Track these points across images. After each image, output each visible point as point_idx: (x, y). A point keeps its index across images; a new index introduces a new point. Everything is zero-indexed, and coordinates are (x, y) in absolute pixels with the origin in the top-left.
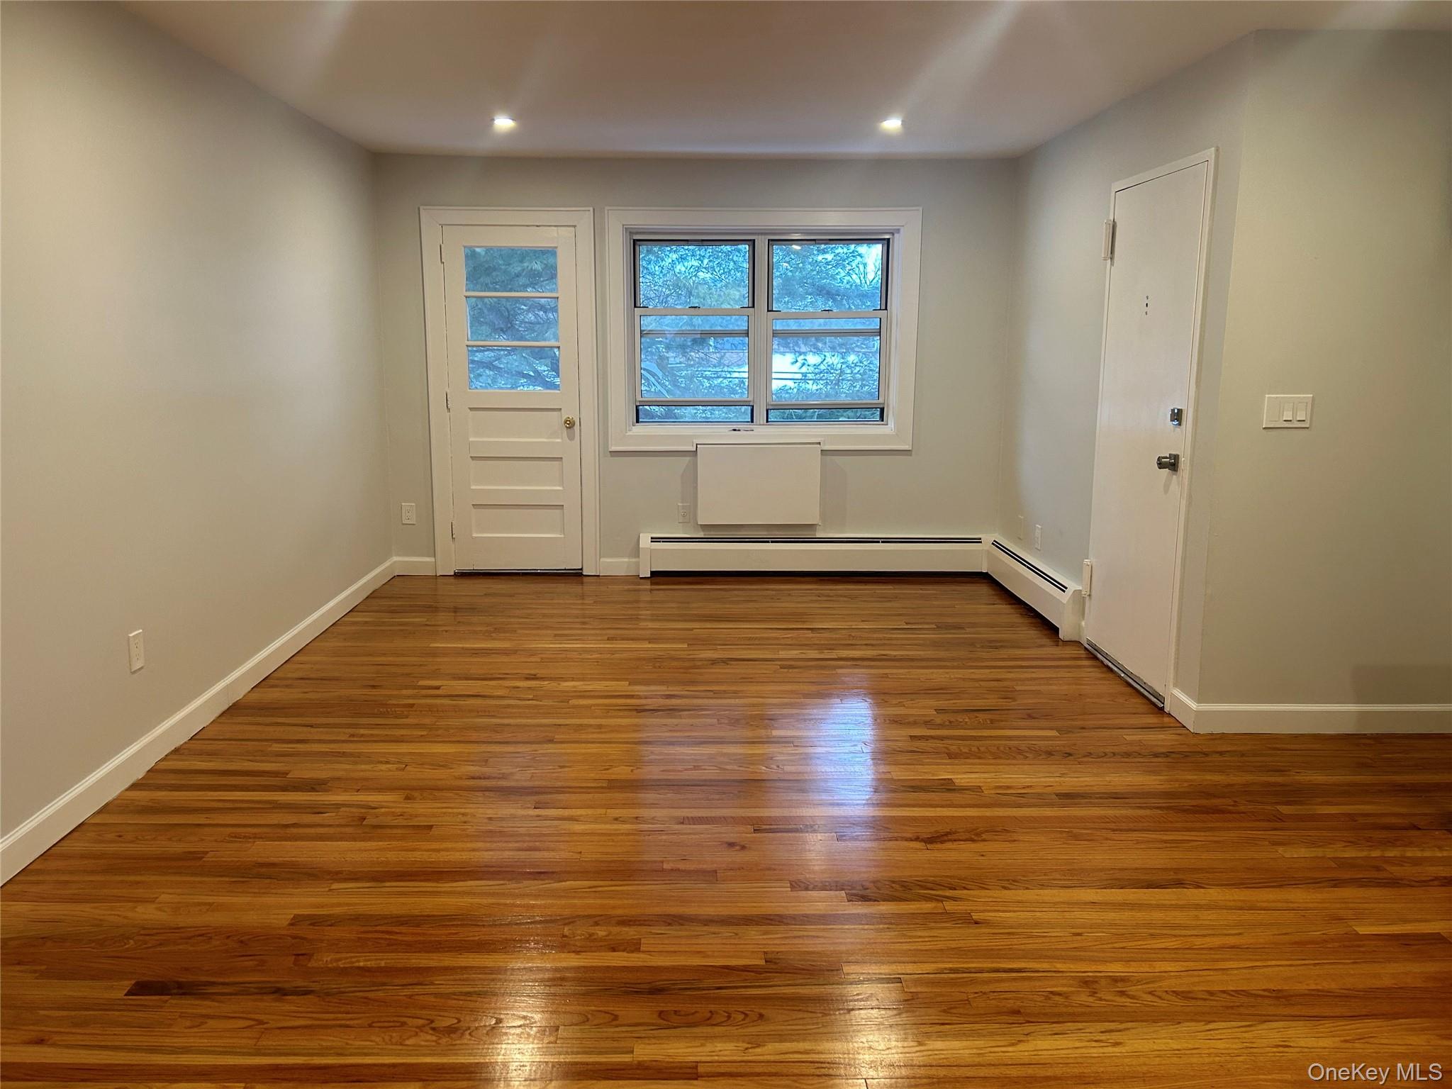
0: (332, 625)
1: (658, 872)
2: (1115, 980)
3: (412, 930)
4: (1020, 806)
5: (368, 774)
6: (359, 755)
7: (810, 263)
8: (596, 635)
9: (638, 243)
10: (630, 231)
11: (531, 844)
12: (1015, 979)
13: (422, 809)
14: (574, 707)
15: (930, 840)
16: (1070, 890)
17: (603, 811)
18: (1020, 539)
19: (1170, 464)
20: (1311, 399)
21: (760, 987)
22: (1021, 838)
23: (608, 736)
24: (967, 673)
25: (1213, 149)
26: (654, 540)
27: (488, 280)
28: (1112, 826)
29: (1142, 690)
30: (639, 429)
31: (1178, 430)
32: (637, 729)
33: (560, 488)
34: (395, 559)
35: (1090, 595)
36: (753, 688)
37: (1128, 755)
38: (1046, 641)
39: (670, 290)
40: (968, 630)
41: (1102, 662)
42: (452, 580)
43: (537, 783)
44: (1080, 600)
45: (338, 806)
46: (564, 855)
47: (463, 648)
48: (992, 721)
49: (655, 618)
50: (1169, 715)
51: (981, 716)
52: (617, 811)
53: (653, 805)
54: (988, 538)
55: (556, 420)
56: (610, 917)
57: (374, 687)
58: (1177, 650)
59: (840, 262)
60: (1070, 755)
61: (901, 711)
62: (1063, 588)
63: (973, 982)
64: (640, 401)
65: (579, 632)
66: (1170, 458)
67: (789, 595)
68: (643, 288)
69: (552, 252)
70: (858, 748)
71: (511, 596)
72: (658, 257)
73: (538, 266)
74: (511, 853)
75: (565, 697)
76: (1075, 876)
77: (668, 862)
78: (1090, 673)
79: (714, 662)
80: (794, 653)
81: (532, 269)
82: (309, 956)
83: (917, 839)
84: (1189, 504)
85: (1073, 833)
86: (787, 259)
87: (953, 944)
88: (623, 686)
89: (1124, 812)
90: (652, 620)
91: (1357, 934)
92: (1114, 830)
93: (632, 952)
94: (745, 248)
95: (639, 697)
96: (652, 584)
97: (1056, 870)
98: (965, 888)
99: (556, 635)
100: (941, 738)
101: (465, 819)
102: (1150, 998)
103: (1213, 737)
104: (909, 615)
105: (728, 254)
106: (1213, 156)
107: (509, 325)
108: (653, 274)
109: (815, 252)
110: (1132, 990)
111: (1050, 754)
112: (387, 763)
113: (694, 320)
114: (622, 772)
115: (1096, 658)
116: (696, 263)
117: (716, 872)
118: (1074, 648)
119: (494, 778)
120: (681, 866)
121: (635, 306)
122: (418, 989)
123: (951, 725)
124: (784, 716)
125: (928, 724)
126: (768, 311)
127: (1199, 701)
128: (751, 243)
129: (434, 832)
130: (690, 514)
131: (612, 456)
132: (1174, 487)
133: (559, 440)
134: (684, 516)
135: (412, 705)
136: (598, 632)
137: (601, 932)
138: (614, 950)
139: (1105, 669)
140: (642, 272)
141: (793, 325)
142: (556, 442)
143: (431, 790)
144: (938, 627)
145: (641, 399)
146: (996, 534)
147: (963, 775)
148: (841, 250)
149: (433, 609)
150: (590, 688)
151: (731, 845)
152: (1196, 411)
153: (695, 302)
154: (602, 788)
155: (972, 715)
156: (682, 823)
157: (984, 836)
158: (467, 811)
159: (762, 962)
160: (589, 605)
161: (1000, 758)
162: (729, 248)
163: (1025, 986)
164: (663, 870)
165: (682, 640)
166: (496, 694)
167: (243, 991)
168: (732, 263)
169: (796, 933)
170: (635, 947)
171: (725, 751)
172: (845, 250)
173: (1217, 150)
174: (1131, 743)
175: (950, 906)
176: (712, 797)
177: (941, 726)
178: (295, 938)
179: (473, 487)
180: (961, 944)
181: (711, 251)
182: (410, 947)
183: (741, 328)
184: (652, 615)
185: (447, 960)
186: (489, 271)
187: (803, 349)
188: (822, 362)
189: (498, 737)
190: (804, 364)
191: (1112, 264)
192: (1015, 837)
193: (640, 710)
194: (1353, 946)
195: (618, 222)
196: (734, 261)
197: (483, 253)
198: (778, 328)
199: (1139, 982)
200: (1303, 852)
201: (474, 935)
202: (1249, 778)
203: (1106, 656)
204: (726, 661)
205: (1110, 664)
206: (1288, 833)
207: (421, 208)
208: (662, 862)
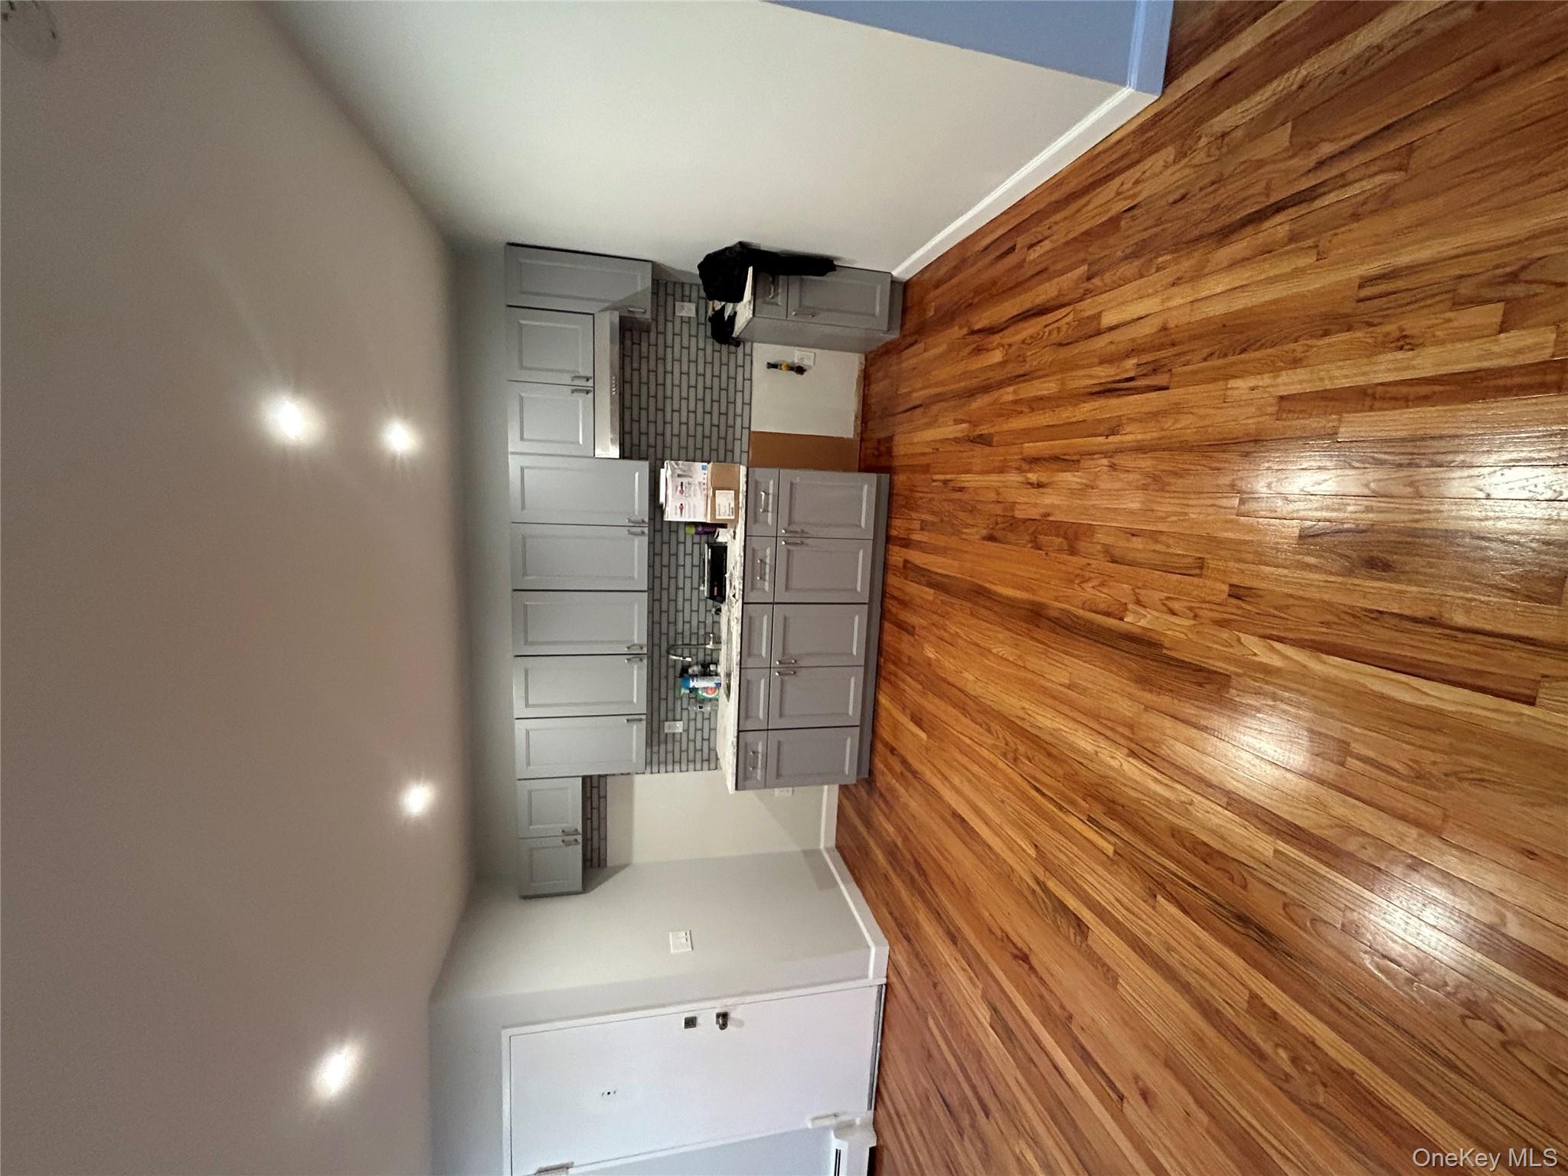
2: (1005, 756)
21: (1166, 869)
31: (699, 1018)
50: (887, 975)
66: (719, 1020)
98: (1029, 886)
111: (941, 998)
127: (869, 947)
138: (1274, 1015)
157: (1001, 935)
159: (1159, 897)
163: (1037, 773)
170: (1254, 1003)
175: (1042, 875)
180: (1050, 832)
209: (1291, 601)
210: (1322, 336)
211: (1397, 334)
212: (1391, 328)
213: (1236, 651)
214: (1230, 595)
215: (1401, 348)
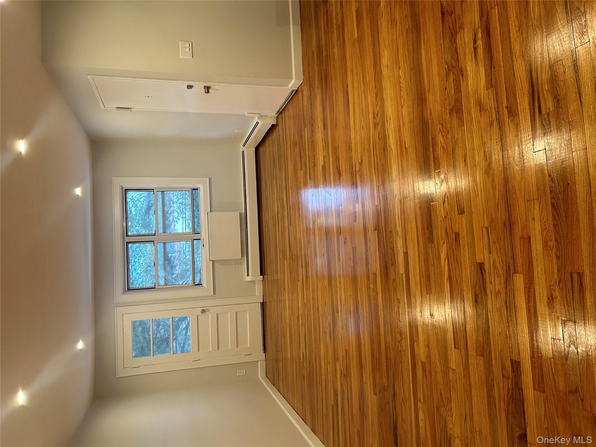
0: (284, 398)
1: (354, 268)
2: (374, 117)
3: (375, 352)
4: (328, 143)
5: (331, 375)
6: (326, 380)
7: (136, 217)
8: (283, 295)
9: (129, 288)
10: (124, 292)
11: (349, 312)
12: (376, 149)
13: (341, 353)
14: (307, 301)
15: (340, 174)
16: (351, 128)
17: (338, 288)
18: (241, 137)
19: (207, 89)
20: (182, 42)
21: (383, 232)
22: (337, 144)
23: (315, 288)
24: (289, 158)
25: (88, 76)
26: (248, 275)
27: (146, 350)
28: (332, 112)
29: (291, 97)
30: (204, 284)
31: (194, 86)
32: (313, 278)
33: (229, 313)
34: (259, 376)
35: (259, 114)
36: (298, 236)
37: (311, 104)
38: (277, 129)
39: (148, 274)
40: (275, 157)
41: (283, 110)
42: (267, 354)
43: (331, 313)
44: (261, 117)
45: (341, 385)
46: (351, 300)
47: (290, 346)
48: (303, 150)
49: (277, 274)
50: (298, 88)
51: (302, 154)
52: (338, 283)
53: (335, 270)
54: (242, 148)
55: (202, 317)
56: (367, 284)
57: (304, 378)
58: (274, 86)
59: (135, 205)
60: (312, 124)
61: (302, 182)
62: (257, 123)
63: (377, 163)
64: (193, 284)
65: (283, 302)
66: (205, 89)
67: (267, 222)
68: (148, 286)
69: (134, 323)
70: (315, 198)
71: (271, 329)
72: (135, 280)
73: (140, 329)
74: (352, 320)
75: (304, 305)
76: (347, 125)
77: (351, 264)
78: (287, 114)
79: (290, 250)
80: (286, 221)
81: (141, 332)
82: (384, 386)
83: (340, 179)
84: (222, 83)
85: (335, 126)
86: (134, 226)
87: (368, 168)
88: (300, 284)
89: (328, 108)
90: (278, 274)
91: (357, 37)
92: (333, 112)
93: (376, 275)
94: (130, 245)
95: (303, 277)
96: (265, 275)
97: (346, 132)
98: (352, 164)
99: (284, 311)
100: (310, 169)
101: (343, 338)
102: (378, 106)
103: (304, 74)
104: (271, 179)
105: (133, 251)
106: (91, 76)
107: (165, 340)
108: (142, 282)
109: (131, 215)
110: (376, 112)
111: (312, 132)
112: (327, 369)
113: (160, 264)
114: (326, 282)
115: (282, 112)
116: (137, 264)
117: (353, 248)
118: (279, 119)
119: (330, 329)
120: (352, 260)
121: (155, 288)
122: (391, 348)
123: (306, 165)
124: (306, 225)
125: (305, 173)
126: (155, 235)
127: (292, 79)
128: (128, 243)
129: (347, 348)
130: (237, 262)
131: (216, 294)
132: (216, 87)
133: (210, 315)
134: (238, 264)
135: (309, 363)
136: (282, 295)
137: (372, 286)
138: (376, 282)
139: (285, 109)
140: (141, 286)
141: (161, 225)
142: (210, 316)
143: (335, 350)
144: (275, 167)
145: (192, 283)
146: (240, 145)
147: (320, 162)
148: (130, 205)
149: (277, 360)
150: (301, 296)
151: (345, 243)
152: (187, 81)
153: (152, 264)
154: (331, 289)
155: (302, 157)
156: (340, 260)
157: (337, 156)
158: (340, 337)
159: (376, 231)
160: (273, 299)
161: (314, 148)
162: (130, 251)
163: (377, 146)
164: (353, 266)
165: (284, 262)
166: (304, 331)
167: (395, 408)
168: (137, 249)
169: (368, 221)
170: (375, 274)
171: (318, 245)
172: (130, 203)
173: (88, 75)
174: (308, 103)
175: (358, 169)
176: (332, 250)
177: (306, 168)
178: (380, 393)
179: (230, 348)
180: (367, 166)
181: (132, 258)
182: (380, 352)
183: (162, 245)
184: (276, 274)
185: (382, 339)
186: (142, 349)
187: (171, 218)
188: (176, 211)
189: (318, 328)
190: (178, 218)
191: (133, 108)
192: (337, 146)
193: (307, 277)
194: (360, 39)
195: (121, 297)
196: (136, 248)
197: (135, 352)
198: (162, 231)
199: (374, 109)
200: (336, 50)
201: (375, 330)
202: (316, 63)
203: (280, 109)
204: (290, 246)
205: (283, 107)
206: (331, 54)
207: (117, 377)
208: (351, 266)
209: (460, 264)
210: (557, 256)
211: (554, 295)
212: (557, 293)
213: (441, 243)
214: (455, 233)
215: (548, 298)
